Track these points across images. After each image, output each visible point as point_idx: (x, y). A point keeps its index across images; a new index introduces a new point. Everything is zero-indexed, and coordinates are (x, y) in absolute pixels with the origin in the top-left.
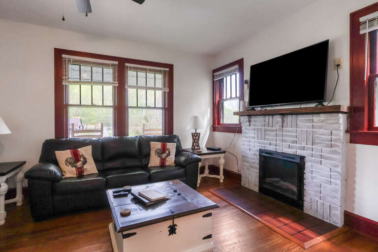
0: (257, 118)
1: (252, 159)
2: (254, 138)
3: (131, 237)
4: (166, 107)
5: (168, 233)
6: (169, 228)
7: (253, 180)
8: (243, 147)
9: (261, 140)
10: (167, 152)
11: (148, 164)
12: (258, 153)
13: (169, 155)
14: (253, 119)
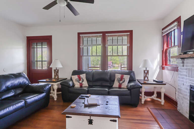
0: (188, 60)
1: (185, 92)
2: (186, 76)
3: (69, 118)
4: (129, 55)
5: (88, 123)
6: (89, 121)
7: (185, 108)
8: (179, 82)
9: (191, 78)
10: (123, 80)
11: (113, 86)
12: (189, 88)
13: (124, 82)
14: (186, 61)
